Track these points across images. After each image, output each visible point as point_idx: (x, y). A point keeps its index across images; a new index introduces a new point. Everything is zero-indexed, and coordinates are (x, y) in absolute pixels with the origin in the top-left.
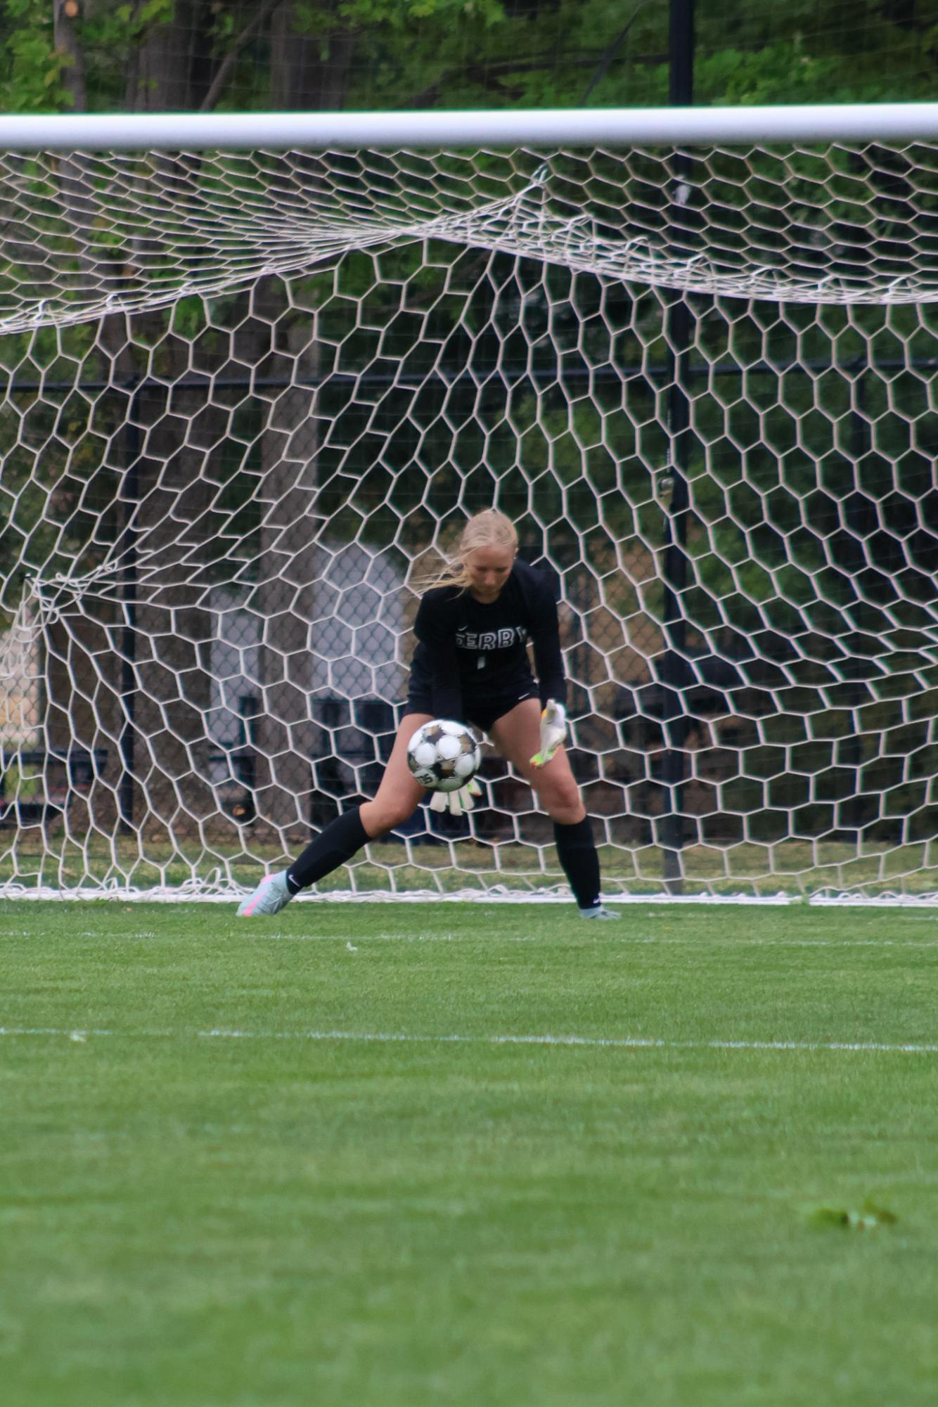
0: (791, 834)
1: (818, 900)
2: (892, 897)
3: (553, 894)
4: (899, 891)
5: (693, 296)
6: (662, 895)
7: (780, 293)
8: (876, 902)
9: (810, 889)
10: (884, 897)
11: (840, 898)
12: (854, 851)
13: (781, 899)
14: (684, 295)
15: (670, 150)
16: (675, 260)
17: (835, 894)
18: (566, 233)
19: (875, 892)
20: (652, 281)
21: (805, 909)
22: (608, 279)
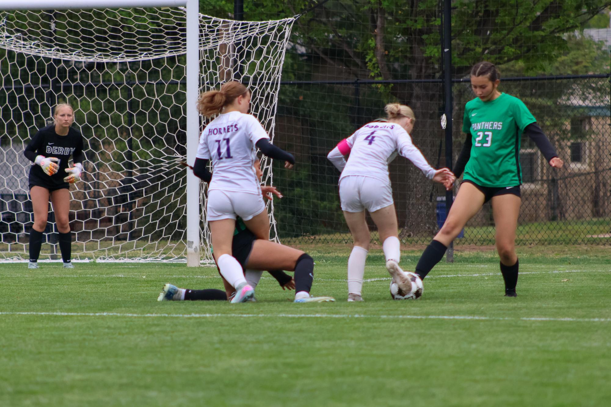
0: (91, 239)
1: (98, 261)
2: (123, 259)
3: (12, 260)
4: (125, 257)
5: (55, 60)
6: (48, 260)
7: (83, 59)
8: (117, 261)
9: (96, 258)
10: (120, 259)
11: (106, 260)
12: (112, 244)
13: (86, 261)
14: (52, 60)
15: (40, 11)
16: (49, 49)
17: (104, 259)
18: (13, 40)
19: (116, 258)
20: (42, 55)
21: (94, 264)
22: (27, 55)
